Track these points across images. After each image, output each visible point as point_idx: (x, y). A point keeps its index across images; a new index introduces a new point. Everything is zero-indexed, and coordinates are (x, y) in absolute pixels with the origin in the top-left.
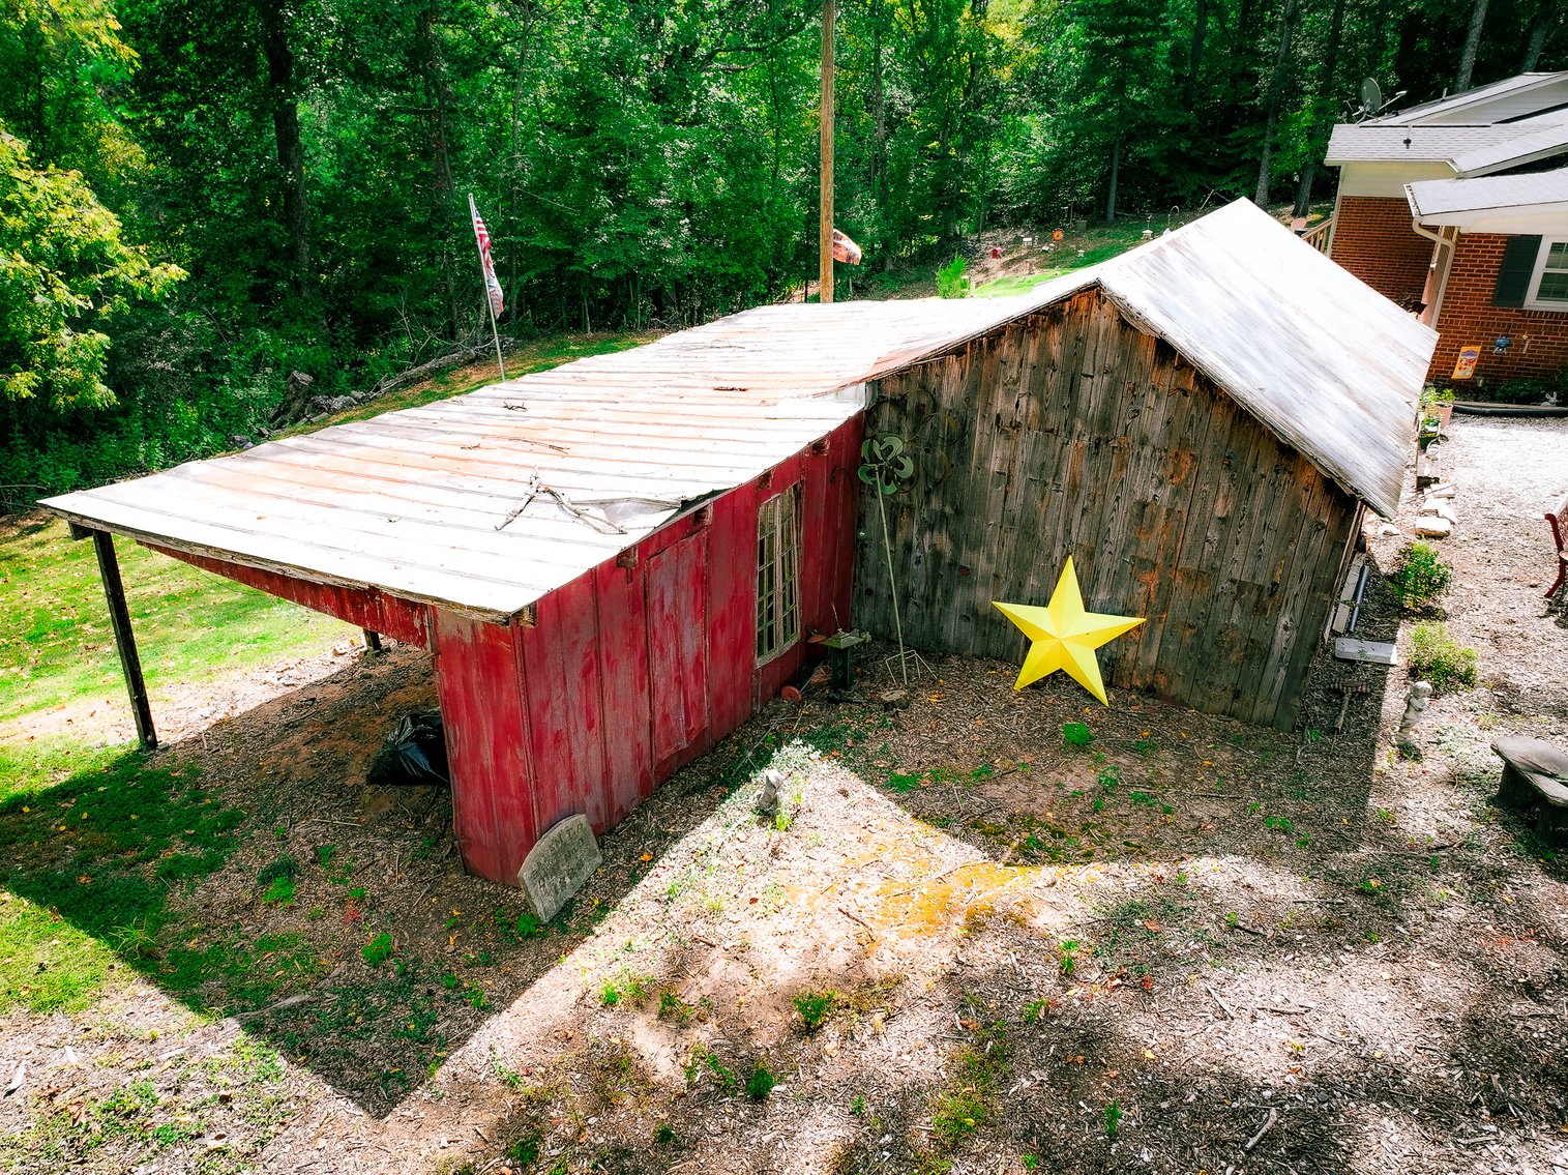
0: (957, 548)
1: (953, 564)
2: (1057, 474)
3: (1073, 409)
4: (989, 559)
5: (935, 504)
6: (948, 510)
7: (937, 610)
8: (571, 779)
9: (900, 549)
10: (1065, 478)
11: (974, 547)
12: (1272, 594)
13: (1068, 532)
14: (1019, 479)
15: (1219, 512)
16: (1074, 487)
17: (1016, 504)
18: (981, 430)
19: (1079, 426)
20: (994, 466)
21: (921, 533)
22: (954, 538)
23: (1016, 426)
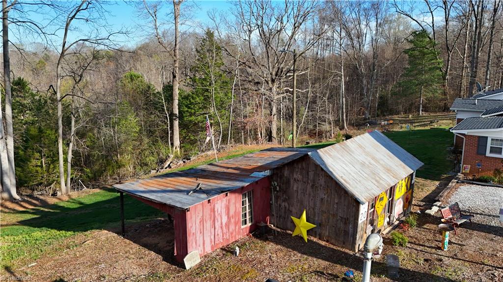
0: (289, 207)
1: (289, 209)
2: (306, 191)
3: (308, 178)
4: (295, 208)
5: (285, 196)
6: (287, 198)
7: (286, 220)
8: (196, 243)
9: (278, 206)
10: (308, 192)
11: (292, 206)
12: (348, 220)
13: (309, 204)
14: (299, 192)
15: (336, 202)
16: (310, 194)
17: (299, 197)
18: (292, 181)
19: (309, 181)
20: (295, 189)
21: (282, 202)
22: (288, 204)
23: (298, 181)
